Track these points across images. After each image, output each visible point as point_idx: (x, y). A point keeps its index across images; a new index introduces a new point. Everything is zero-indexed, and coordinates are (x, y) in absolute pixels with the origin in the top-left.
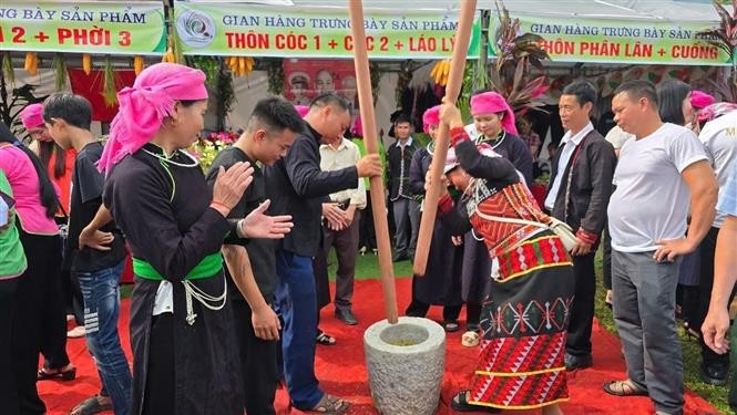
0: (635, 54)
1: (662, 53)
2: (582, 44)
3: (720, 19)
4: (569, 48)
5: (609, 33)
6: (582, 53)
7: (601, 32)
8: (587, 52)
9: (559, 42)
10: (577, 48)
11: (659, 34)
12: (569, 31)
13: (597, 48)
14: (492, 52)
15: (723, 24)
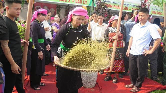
0: (125, 9)
1: (130, 9)
2: (114, 6)
3: (141, 3)
4: (111, 6)
5: (119, 4)
6: (114, 8)
7: (118, 3)
8: (115, 8)
9: (109, 5)
10: (113, 6)
11: (129, 5)
12: (111, 2)
13: (117, 7)
14: (95, 5)
15: (142, 4)
